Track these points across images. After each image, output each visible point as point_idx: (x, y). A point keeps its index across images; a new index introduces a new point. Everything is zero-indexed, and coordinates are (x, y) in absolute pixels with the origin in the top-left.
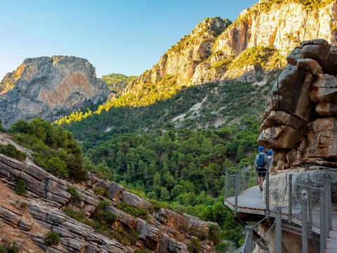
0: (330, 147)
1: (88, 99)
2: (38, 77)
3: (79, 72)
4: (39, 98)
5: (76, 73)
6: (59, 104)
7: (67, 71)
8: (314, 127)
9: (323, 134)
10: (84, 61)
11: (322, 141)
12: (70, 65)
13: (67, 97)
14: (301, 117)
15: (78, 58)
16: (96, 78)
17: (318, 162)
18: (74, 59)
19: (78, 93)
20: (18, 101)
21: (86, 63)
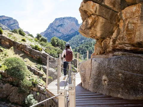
0: (137, 33)
1: (76, 31)
2: (60, 24)
3: (73, 22)
4: (60, 31)
5: (72, 22)
6: (67, 33)
7: (69, 22)
8: (123, 15)
9: (131, 21)
10: (74, 18)
11: (130, 28)
12: (70, 20)
13: (69, 31)
14: (111, 7)
15: (73, 18)
16: (78, 24)
17: (126, 48)
18: (71, 18)
19: (73, 29)
20: (54, 32)
21: (75, 19)
